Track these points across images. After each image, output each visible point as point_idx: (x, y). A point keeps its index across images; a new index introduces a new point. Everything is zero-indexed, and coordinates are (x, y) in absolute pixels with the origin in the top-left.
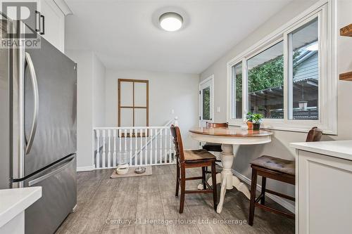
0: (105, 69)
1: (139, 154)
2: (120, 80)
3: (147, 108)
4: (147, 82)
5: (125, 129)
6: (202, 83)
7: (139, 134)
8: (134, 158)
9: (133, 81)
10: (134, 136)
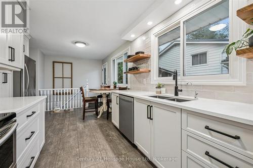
0: (44, 55)
2: (54, 62)
3: (72, 78)
4: (71, 63)
6: (104, 65)
7: (66, 93)
9: (62, 63)
10: (63, 94)
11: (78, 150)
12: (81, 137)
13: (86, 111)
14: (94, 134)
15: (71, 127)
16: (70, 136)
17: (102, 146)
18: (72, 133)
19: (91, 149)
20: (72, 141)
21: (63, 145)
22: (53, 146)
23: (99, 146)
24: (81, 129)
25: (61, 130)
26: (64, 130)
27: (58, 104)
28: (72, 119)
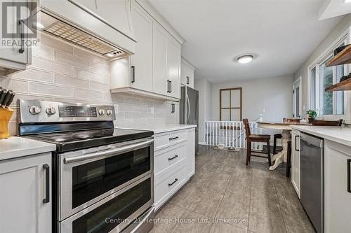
0: (211, 85)
1: (235, 140)
2: (221, 90)
3: (241, 108)
4: (241, 89)
5: (226, 123)
6: (295, 82)
7: (235, 127)
8: (232, 143)
9: (230, 89)
10: (235, 129)
11: (222, 196)
12: (233, 184)
13: (252, 154)
14: (252, 188)
15: (227, 169)
16: (221, 178)
17: (255, 210)
18: (226, 176)
19: (238, 205)
20: (220, 185)
21: (210, 184)
22: (201, 181)
23: (251, 207)
24: (238, 175)
25: (215, 168)
26: (218, 169)
27: (223, 140)
28: (233, 160)
